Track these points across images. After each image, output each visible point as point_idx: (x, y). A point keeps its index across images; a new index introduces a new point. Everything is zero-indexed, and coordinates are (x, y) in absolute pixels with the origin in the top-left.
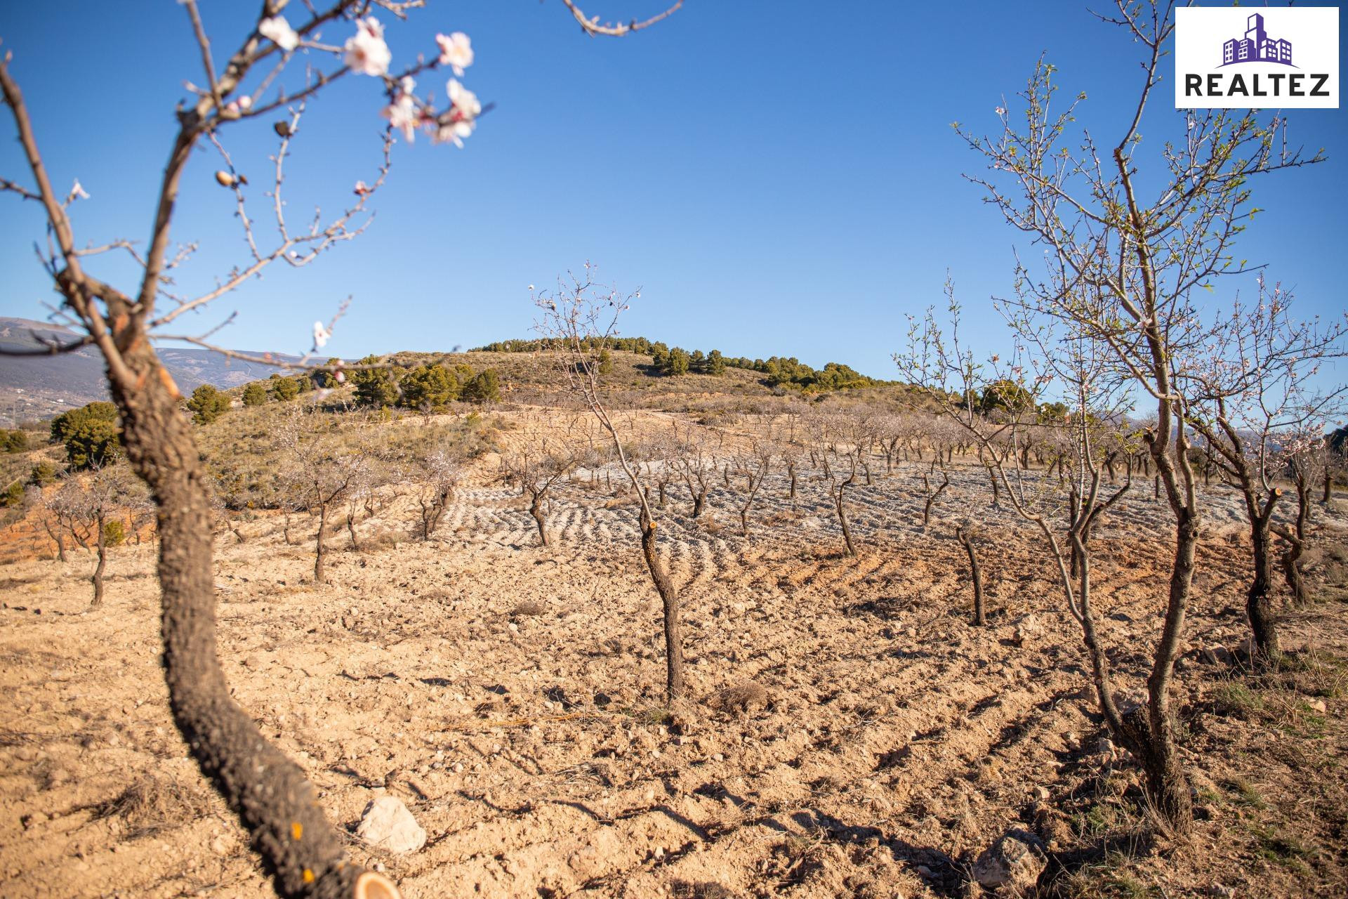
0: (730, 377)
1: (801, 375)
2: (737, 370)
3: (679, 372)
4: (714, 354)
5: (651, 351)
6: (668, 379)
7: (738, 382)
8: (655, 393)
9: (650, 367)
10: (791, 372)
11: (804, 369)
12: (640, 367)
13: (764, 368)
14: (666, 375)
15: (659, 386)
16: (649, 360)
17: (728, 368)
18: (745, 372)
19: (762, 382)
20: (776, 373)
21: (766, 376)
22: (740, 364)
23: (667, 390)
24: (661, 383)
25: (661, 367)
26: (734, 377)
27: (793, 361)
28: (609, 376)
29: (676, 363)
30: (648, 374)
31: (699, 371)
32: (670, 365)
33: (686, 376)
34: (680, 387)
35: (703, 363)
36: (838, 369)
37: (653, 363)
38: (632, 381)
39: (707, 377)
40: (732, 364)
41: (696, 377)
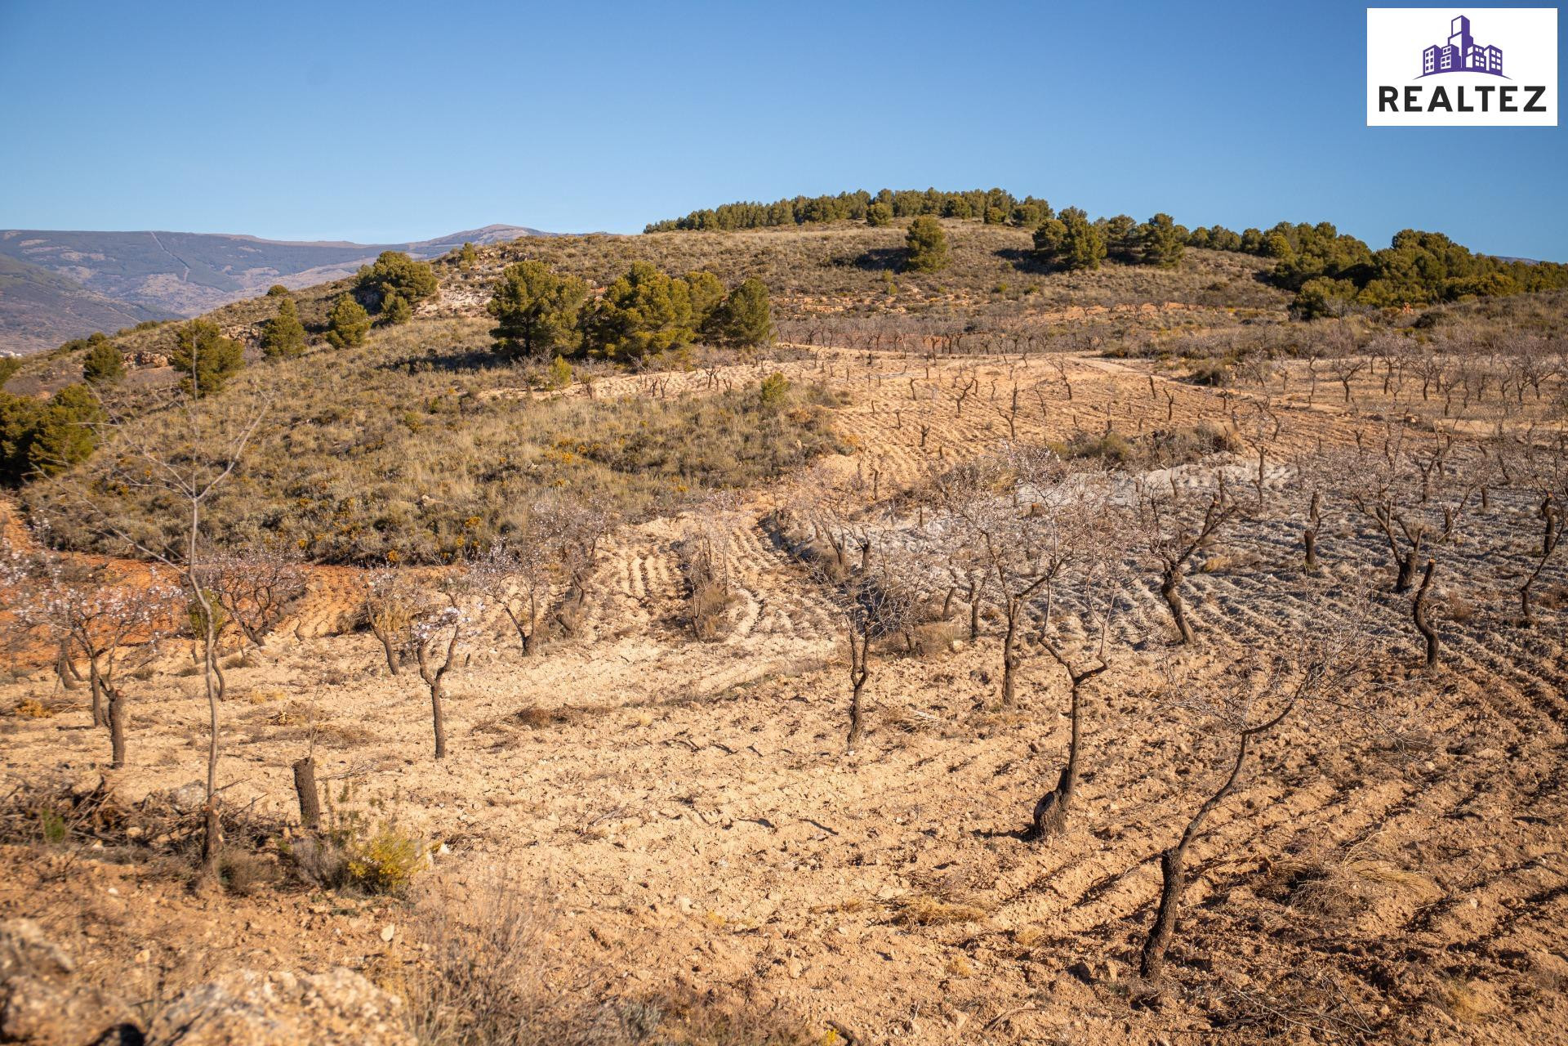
0: (1193, 268)
1: (1346, 261)
2: (1207, 253)
3: (1088, 262)
4: (1160, 222)
5: (1019, 218)
6: (1065, 277)
7: (1211, 279)
8: (1041, 308)
9: (1026, 254)
10: (1324, 254)
11: (1351, 246)
12: (1006, 253)
13: (1264, 248)
14: (1060, 268)
15: (1048, 292)
16: (1023, 238)
17: (1188, 250)
18: (1224, 259)
19: (1262, 277)
20: (1292, 258)
21: (1270, 265)
22: (1211, 240)
23: (1063, 302)
24: (1052, 285)
25: (1052, 254)
26: (1202, 270)
27: (1325, 230)
28: (945, 273)
29: (1081, 244)
30: (1027, 269)
31: (1128, 259)
32: (1068, 248)
33: (1101, 270)
34: (1093, 293)
35: (1137, 241)
36: (1423, 241)
37: (1032, 245)
38: (989, 284)
39: (1146, 271)
40: (1194, 242)
41: (1122, 270)
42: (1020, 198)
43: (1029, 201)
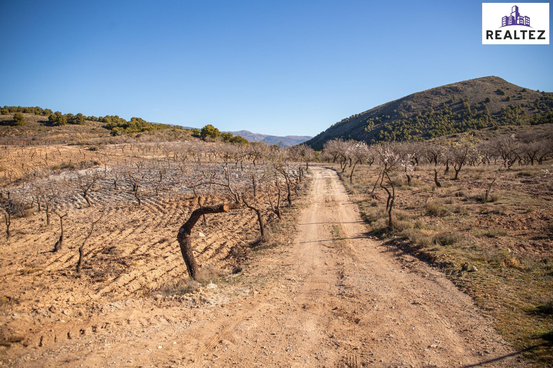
0: (88, 125)
1: (122, 123)
2: (91, 122)
3: (63, 124)
5: (44, 113)
6: (57, 127)
7: (92, 127)
8: (52, 134)
9: (46, 122)
10: (117, 122)
11: (122, 120)
12: (41, 122)
13: (103, 120)
14: (56, 125)
15: (53, 131)
16: (46, 118)
17: (87, 121)
18: (95, 123)
19: (103, 127)
20: (110, 123)
21: (105, 124)
22: (92, 119)
23: (57, 133)
24: (54, 129)
25: (53, 122)
26: (91, 125)
27: (116, 117)
28: (25, 126)
29: (61, 120)
30: (47, 125)
31: (72, 123)
32: (57, 120)
33: (66, 125)
34: (65, 131)
35: (74, 119)
36: (137, 119)
37: (48, 120)
38: (38, 129)
39: (77, 126)
40: (88, 119)
41: (71, 126)
42: (44, 109)
43: (46, 109)
